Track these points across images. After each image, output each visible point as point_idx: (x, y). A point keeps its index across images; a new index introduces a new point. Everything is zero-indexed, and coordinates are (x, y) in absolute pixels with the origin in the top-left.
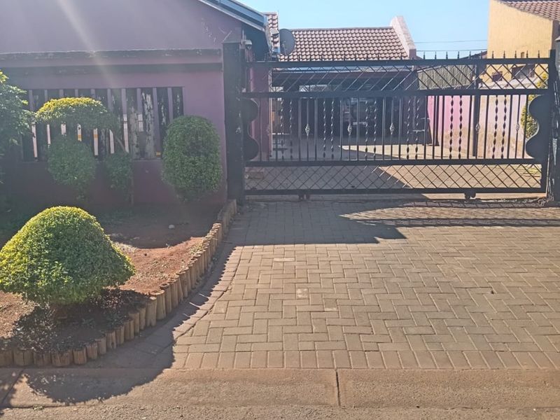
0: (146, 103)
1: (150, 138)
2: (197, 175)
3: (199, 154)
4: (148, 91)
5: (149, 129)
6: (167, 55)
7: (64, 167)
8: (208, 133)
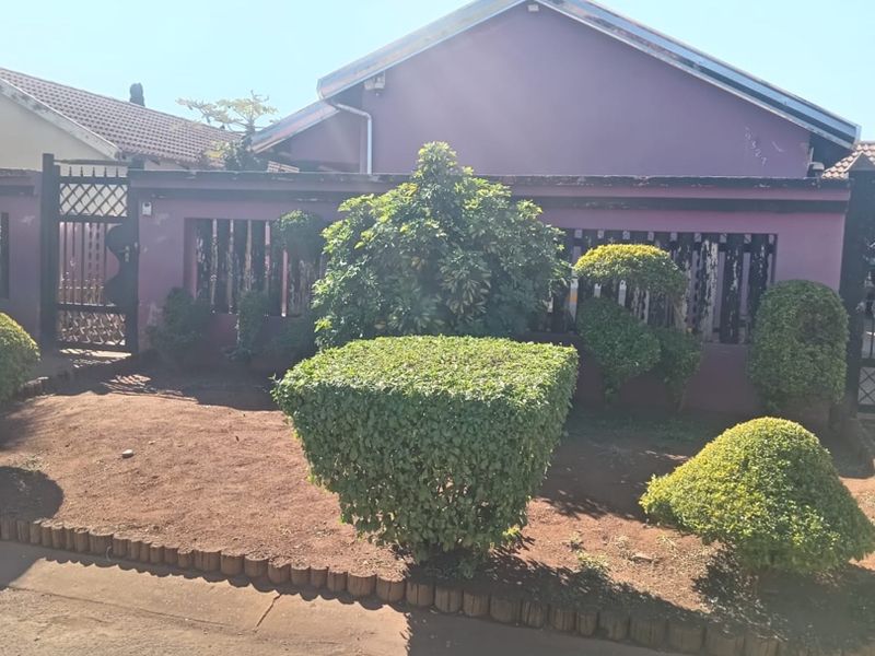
0: (710, 255)
1: (710, 309)
2: (816, 375)
3: (820, 342)
4: (714, 237)
5: (709, 295)
6: (762, 186)
7: (613, 347)
8: (836, 309)
